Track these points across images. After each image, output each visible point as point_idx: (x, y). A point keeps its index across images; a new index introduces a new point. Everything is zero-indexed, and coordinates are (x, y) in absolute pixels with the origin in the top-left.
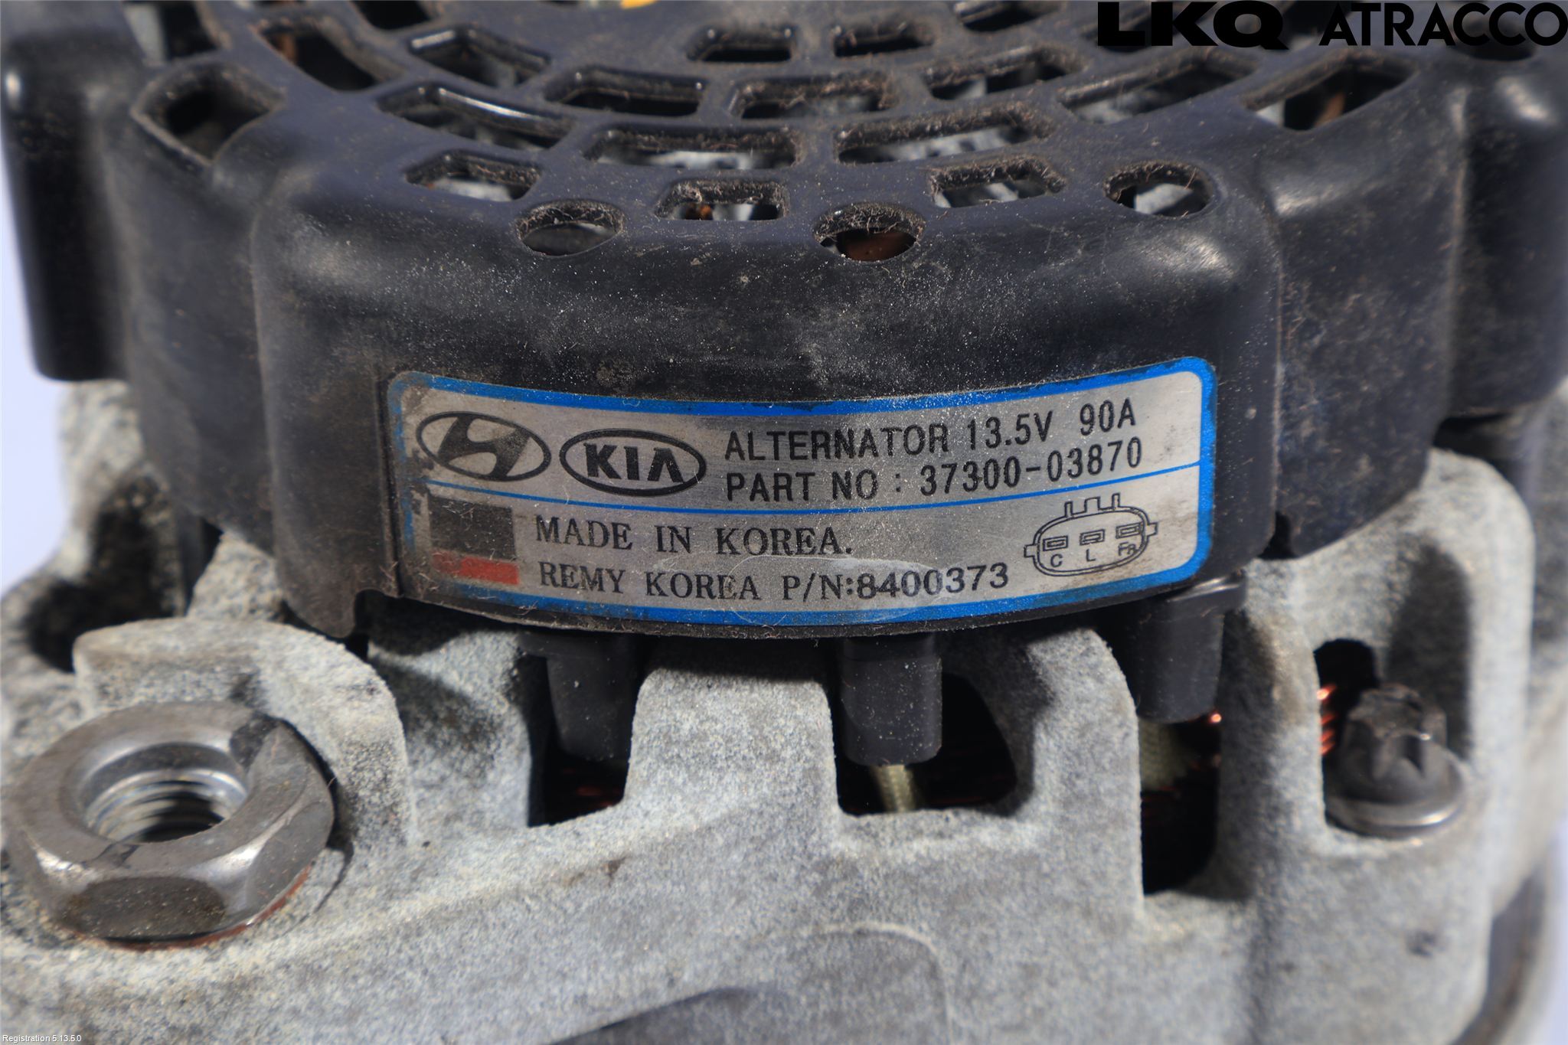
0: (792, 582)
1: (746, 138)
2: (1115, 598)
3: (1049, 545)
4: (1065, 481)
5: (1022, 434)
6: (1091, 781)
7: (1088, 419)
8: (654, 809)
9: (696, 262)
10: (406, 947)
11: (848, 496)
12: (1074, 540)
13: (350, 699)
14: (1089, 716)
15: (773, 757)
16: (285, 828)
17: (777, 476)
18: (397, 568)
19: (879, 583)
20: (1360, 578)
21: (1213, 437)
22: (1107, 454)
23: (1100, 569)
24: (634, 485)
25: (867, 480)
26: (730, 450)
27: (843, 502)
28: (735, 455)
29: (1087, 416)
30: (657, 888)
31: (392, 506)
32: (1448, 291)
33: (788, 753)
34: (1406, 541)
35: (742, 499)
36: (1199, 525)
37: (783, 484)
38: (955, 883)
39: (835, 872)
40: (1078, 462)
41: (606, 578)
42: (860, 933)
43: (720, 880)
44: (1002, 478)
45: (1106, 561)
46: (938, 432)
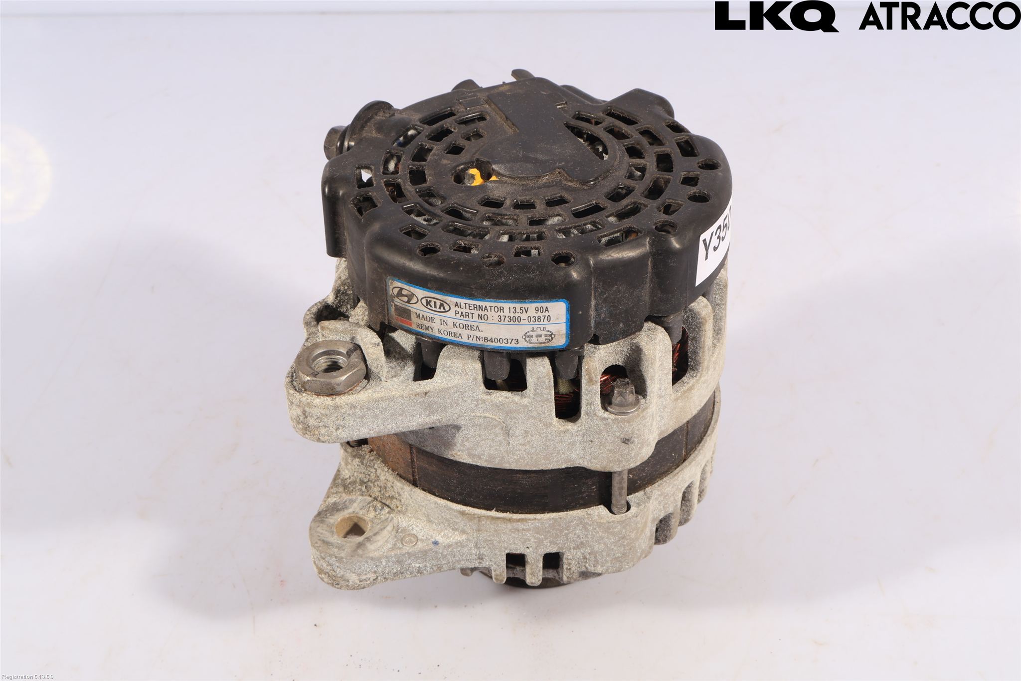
0: (469, 336)
1: (480, 229)
2: (545, 350)
3: (528, 336)
4: (532, 323)
5: (521, 311)
6: (541, 391)
7: (537, 310)
8: (439, 381)
9: (452, 263)
10: (375, 404)
11: (481, 319)
12: (534, 336)
13: (373, 347)
14: (540, 376)
15: (467, 374)
16: (352, 374)
17: (466, 313)
18: (388, 318)
19: (489, 339)
20: (621, 351)
21: (569, 317)
22: (542, 318)
23: (541, 343)
24: (435, 309)
25: (486, 317)
26: (456, 305)
27: (480, 320)
28: (457, 307)
29: (537, 309)
30: (437, 399)
31: (387, 305)
32: (648, 286)
33: (470, 373)
34: (633, 344)
35: (458, 316)
36: (566, 337)
37: (467, 315)
38: (508, 409)
39: (480, 402)
40: (535, 319)
41: (430, 329)
42: (485, 417)
43: (452, 400)
44: (517, 320)
45: (542, 342)
46: (502, 308)
